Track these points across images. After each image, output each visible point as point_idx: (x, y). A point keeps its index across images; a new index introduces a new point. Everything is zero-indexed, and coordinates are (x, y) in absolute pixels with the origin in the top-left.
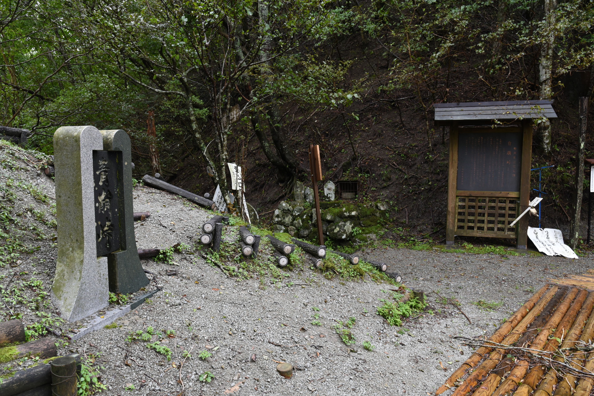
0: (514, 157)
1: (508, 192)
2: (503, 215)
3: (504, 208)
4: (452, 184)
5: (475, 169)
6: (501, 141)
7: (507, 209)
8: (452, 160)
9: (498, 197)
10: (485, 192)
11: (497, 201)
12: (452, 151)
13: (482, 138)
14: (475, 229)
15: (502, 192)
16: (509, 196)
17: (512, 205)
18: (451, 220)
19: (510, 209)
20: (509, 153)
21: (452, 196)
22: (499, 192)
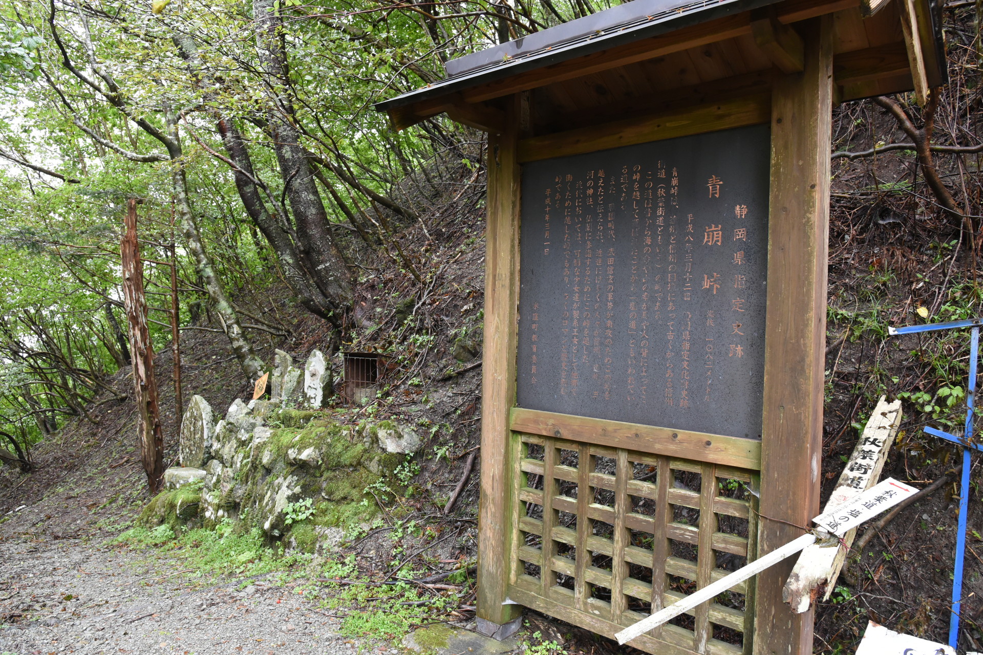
0: (739, 258)
1: (706, 436)
2: (687, 551)
3: (693, 517)
4: (494, 379)
5: (576, 314)
6: (675, 182)
7: (708, 521)
8: (494, 277)
9: (668, 459)
10: (611, 424)
11: (663, 473)
12: (495, 239)
13: (601, 174)
14: (580, 592)
15: (682, 434)
16: (712, 457)
17: (732, 508)
18: (489, 533)
19: (726, 524)
20: (714, 236)
21: (494, 428)
22: (668, 431)
